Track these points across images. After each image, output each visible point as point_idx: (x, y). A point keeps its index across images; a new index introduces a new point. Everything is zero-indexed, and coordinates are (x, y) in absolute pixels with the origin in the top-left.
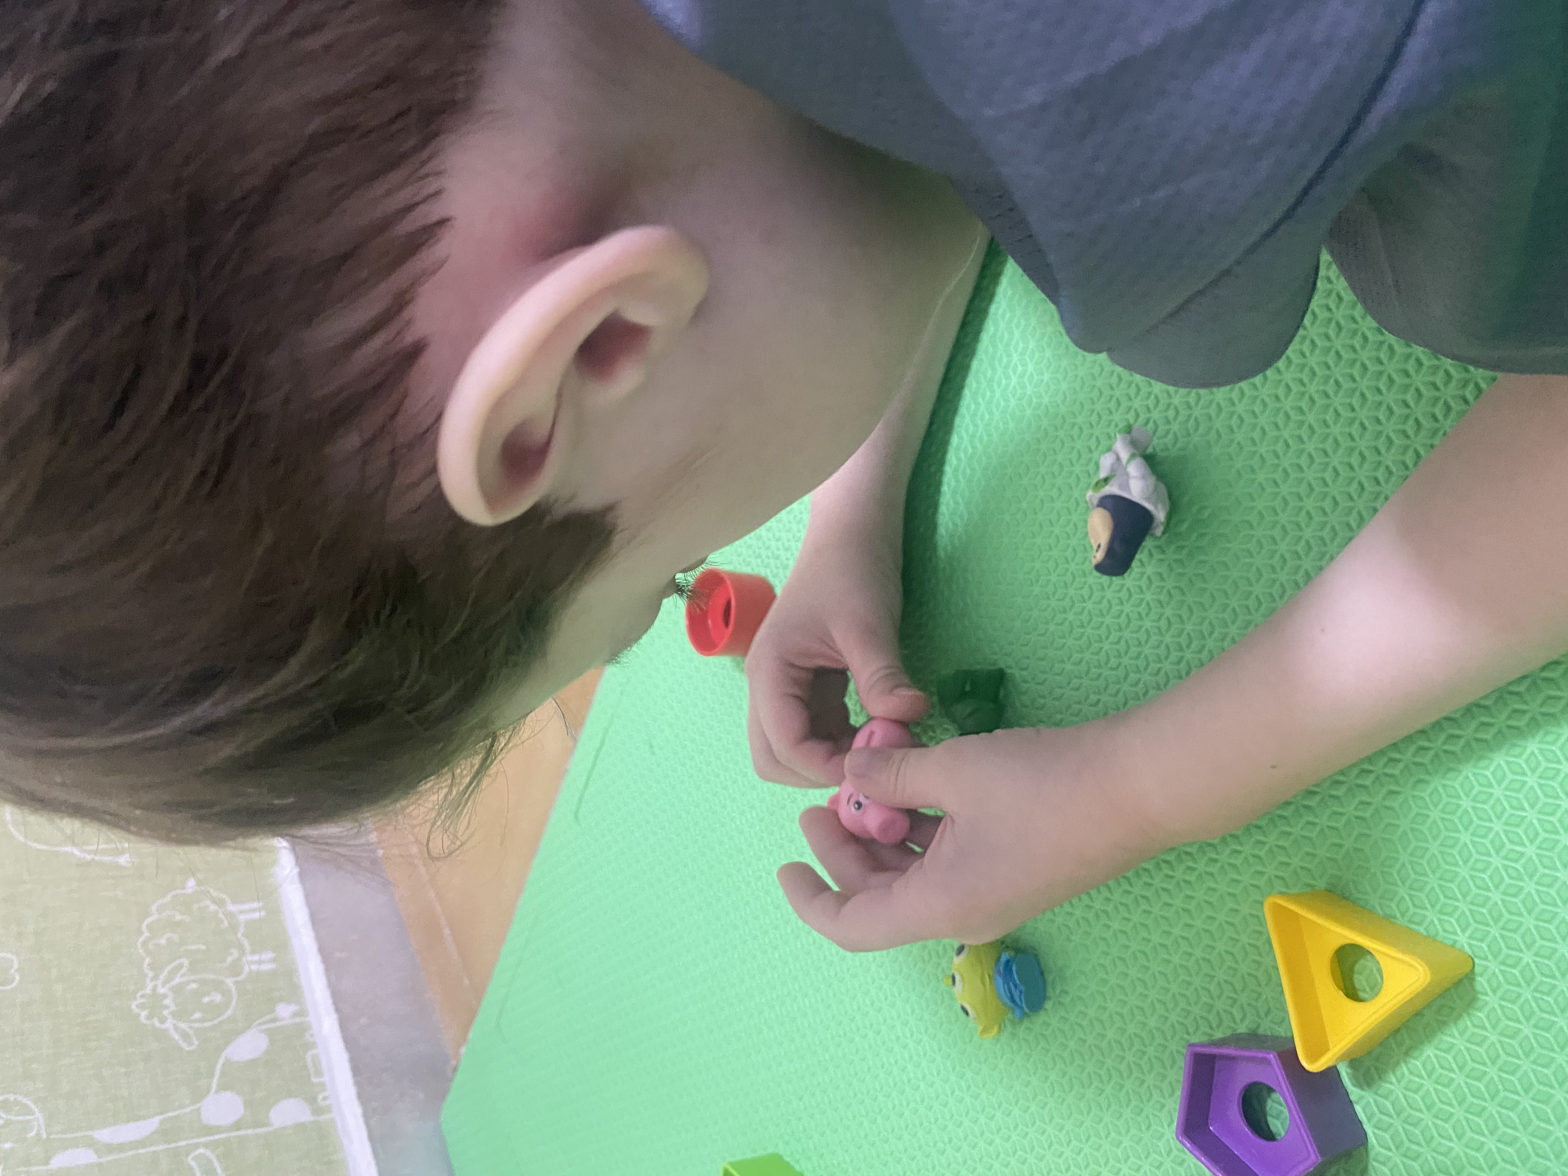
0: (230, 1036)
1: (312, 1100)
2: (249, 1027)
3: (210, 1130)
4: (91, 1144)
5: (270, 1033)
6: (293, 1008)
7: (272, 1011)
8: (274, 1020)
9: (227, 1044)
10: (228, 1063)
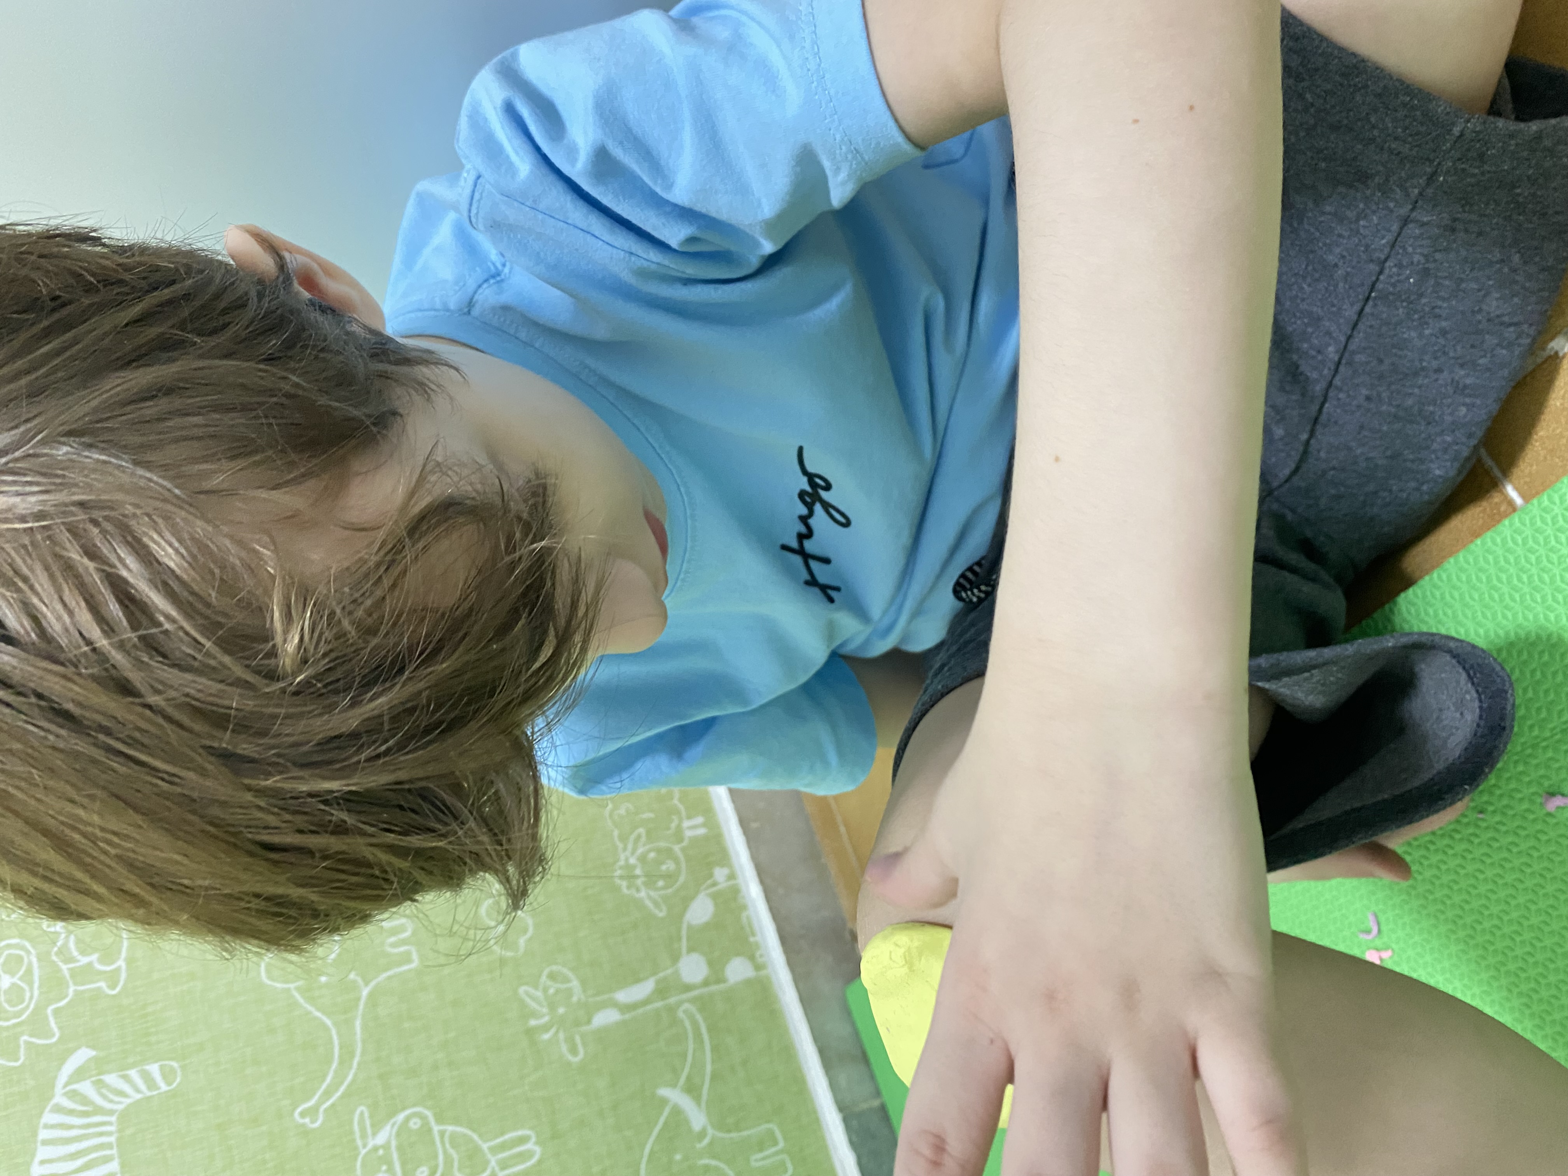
0: (686, 901)
1: (752, 958)
2: (697, 893)
3: (688, 988)
4: (615, 1005)
5: (715, 897)
6: (725, 871)
7: (711, 875)
8: (714, 884)
9: (685, 909)
10: (690, 927)
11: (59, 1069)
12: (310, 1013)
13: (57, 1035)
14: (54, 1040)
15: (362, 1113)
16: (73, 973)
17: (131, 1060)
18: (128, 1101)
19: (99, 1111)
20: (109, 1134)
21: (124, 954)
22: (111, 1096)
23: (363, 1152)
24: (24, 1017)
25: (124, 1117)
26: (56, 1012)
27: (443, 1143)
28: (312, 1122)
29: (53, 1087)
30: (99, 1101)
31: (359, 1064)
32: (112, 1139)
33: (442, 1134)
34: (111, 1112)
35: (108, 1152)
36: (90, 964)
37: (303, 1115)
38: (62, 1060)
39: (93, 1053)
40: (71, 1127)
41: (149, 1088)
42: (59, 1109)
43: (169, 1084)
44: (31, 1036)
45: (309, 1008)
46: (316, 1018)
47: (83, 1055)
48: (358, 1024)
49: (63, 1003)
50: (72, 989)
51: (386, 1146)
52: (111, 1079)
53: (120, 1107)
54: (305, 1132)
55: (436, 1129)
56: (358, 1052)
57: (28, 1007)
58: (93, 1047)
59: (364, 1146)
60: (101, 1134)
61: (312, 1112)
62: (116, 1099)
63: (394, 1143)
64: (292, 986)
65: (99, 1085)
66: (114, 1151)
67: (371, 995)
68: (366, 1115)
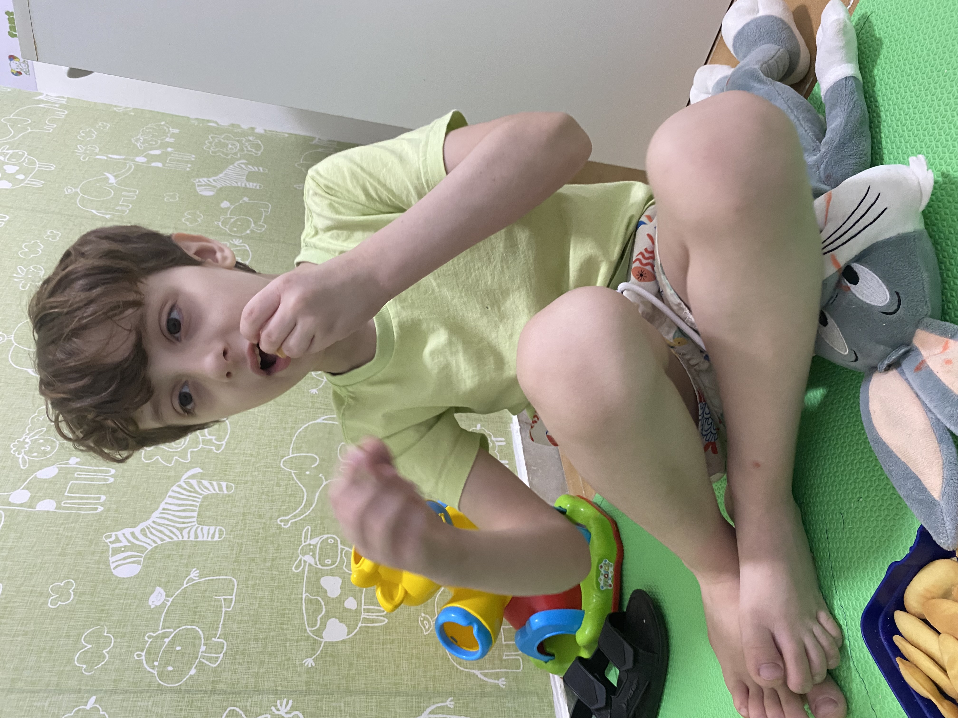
11: (186, 472)
12: (297, 484)
13: (190, 460)
14: (188, 461)
15: (308, 529)
16: (203, 441)
17: (215, 478)
18: (209, 492)
19: (196, 492)
20: (198, 502)
21: (226, 440)
22: (203, 489)
23: (304, 544)
24: (179, 450)
25: (205, 498)
26: (192, 452)
27: (342, 554)
28: (284, 525)
29: (181, 477)
30: (197, 488)
31: (313, 509)
32: (198, 504)
33: (342, 550)
34: (201, 494)
35: (194, 508)
36: (211, 440)
37: (281, 521)
38: (188, 469)
39: (201, 471)
40: (183, 494)
41: (219, 490)
42: (180, 486)
43: (228, 491)
44: (179, 457)
45: (298, 482)
46: (300, 487)
47: (198, 470)
48: (318, 494)
49: (195, 450)
50: (201, 446)
51: (315, 546)
52: (205, 483)
53: (205, 494)
54: (280, 528)
55: (340, 546)
56: (314, 505)
57: (181, 447)
58: (202, 469)
59: (305, 542)
60: (194, 501)
61: (286, 522)
62: (205, 490)
63: (318, 546)
64: (292, 471)
65: (199, 483)
66: (197, 509)
67: (326, 485)
68: (310, 530)
